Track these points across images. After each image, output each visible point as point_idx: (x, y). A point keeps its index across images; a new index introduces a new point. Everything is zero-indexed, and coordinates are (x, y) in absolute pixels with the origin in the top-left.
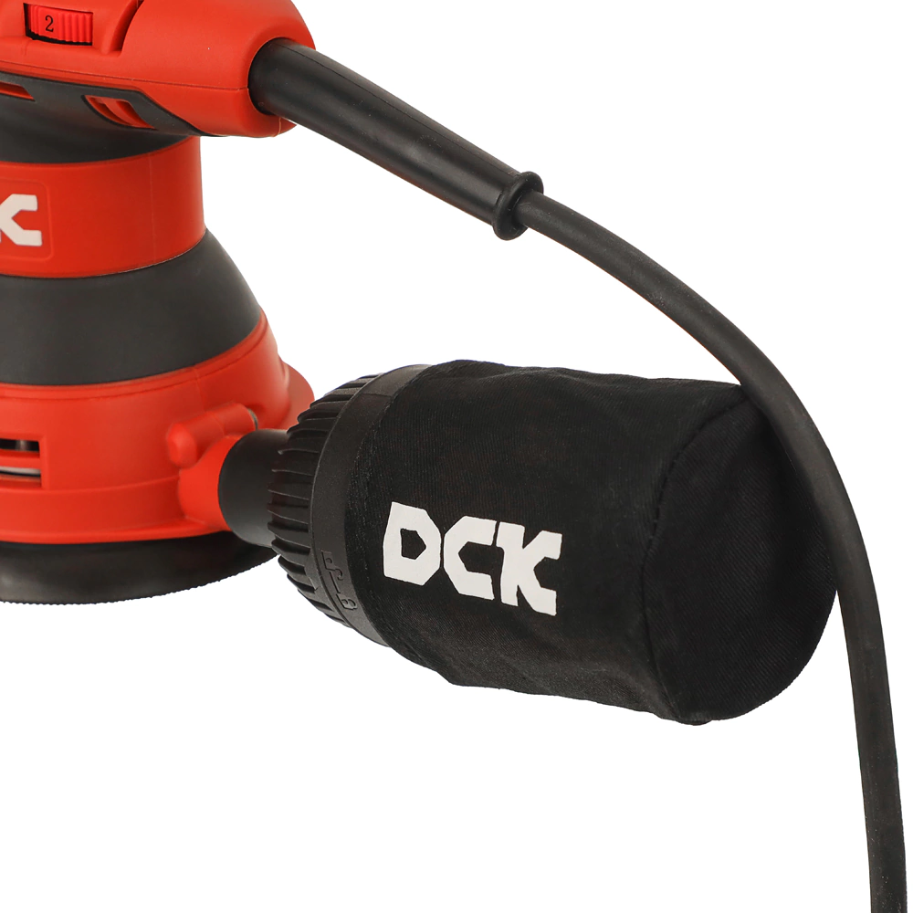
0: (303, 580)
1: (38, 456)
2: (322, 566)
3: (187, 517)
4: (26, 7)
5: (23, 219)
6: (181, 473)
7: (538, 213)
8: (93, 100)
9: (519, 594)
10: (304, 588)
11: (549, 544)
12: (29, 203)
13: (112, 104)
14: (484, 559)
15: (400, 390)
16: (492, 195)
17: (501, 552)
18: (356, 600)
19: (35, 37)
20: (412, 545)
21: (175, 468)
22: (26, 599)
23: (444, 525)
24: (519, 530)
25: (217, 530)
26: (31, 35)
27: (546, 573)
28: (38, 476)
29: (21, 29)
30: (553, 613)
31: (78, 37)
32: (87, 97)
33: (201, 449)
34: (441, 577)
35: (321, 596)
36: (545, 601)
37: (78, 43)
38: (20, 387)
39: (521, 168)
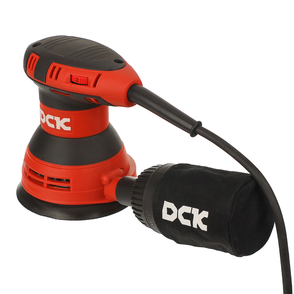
0: (140, 217)
1: (70, 183)
2: (146, 215)
3: (106, 198)
4: (71, 75)
5: (66, 124)
6: (105, 187)
7: (201, 131)
8: (87, 98)
9: (198, 225)
10: (140, 219)
11: (205, 214)
12: (68, 120)
13: (92, 99)
14: (188, 216)
15: (166, 172)
16: (190, 127)
17: (193, 215)
18: (155, 224)
19: (73, 83)
20: (170, 212)
21: (103, 186)
22: (63, 219)
23: (178, 207)
24: (198, 210)
25: (114, 201)
26: (72, 82)
27: (204, 221)
28: (69, 187)
29: (70, 81)
30: (206, 231)
31: (84, 83)
32: (86, 98)
33: (110, 181)
34: (177, 220)
35: (145, 222)
36: (204, 228)
37: (84, 85)
38: (65, 166)
39: (197, 120)
